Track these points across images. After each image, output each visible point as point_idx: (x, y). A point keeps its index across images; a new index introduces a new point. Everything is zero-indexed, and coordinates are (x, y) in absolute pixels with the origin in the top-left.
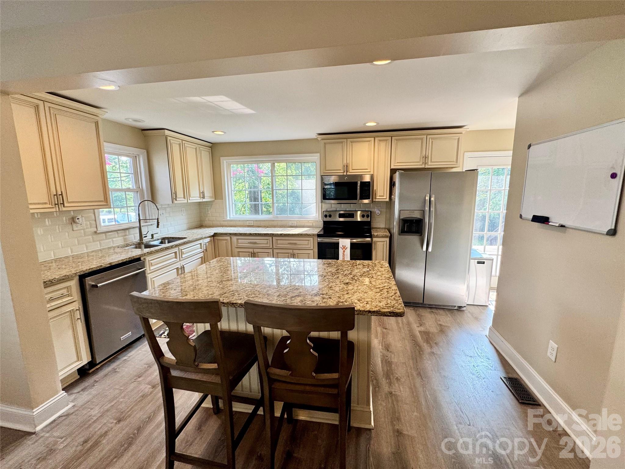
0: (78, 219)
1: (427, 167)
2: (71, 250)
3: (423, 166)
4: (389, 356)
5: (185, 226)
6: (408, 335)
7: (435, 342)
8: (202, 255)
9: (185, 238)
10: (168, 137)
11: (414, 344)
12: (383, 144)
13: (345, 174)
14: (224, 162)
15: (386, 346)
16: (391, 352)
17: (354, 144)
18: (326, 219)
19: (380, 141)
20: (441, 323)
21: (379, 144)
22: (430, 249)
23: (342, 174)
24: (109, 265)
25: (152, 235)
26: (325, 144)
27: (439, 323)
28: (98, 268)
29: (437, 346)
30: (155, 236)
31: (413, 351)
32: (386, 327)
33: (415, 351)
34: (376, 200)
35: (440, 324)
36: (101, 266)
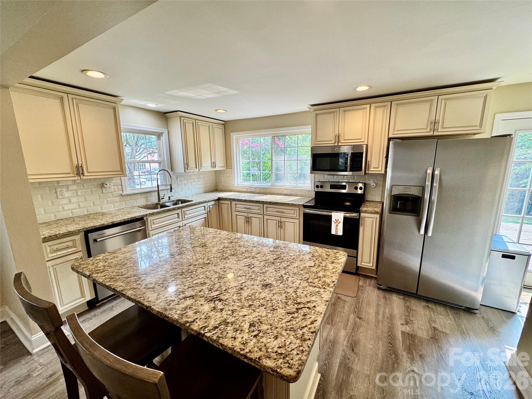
0: (106, 184)
1: (436, 134)
2: (101, 207)
3: (431, 134)
4: (352, 359)
5: (202, 190)
6: (386, 334)
7: (421, 353)
8: (205, 216)
9: (192, 201)
10: (182, 117)
11: (390, 350)
12: (380, 111)
13: (336, 144)
14: (234, 136)
15: (353, 344)
16: (355, 353)
17: (346, 113)
18: (317, 190)
19: (376, 107)
20: (436, 326)
21: (375, 110)
22: (430, 234)
23: (333, 145)
24: (111, 224)
25: (169, 198)
26: (317, 115)
27: (433, 325)
28: (101, 226)
29: (422, 361)
30: (171, 198)
31: (385, 359)
32: (361, 316)
33: (388, 361)
34: (370, 172)
35: (434, 327)
36: (104, 224)
